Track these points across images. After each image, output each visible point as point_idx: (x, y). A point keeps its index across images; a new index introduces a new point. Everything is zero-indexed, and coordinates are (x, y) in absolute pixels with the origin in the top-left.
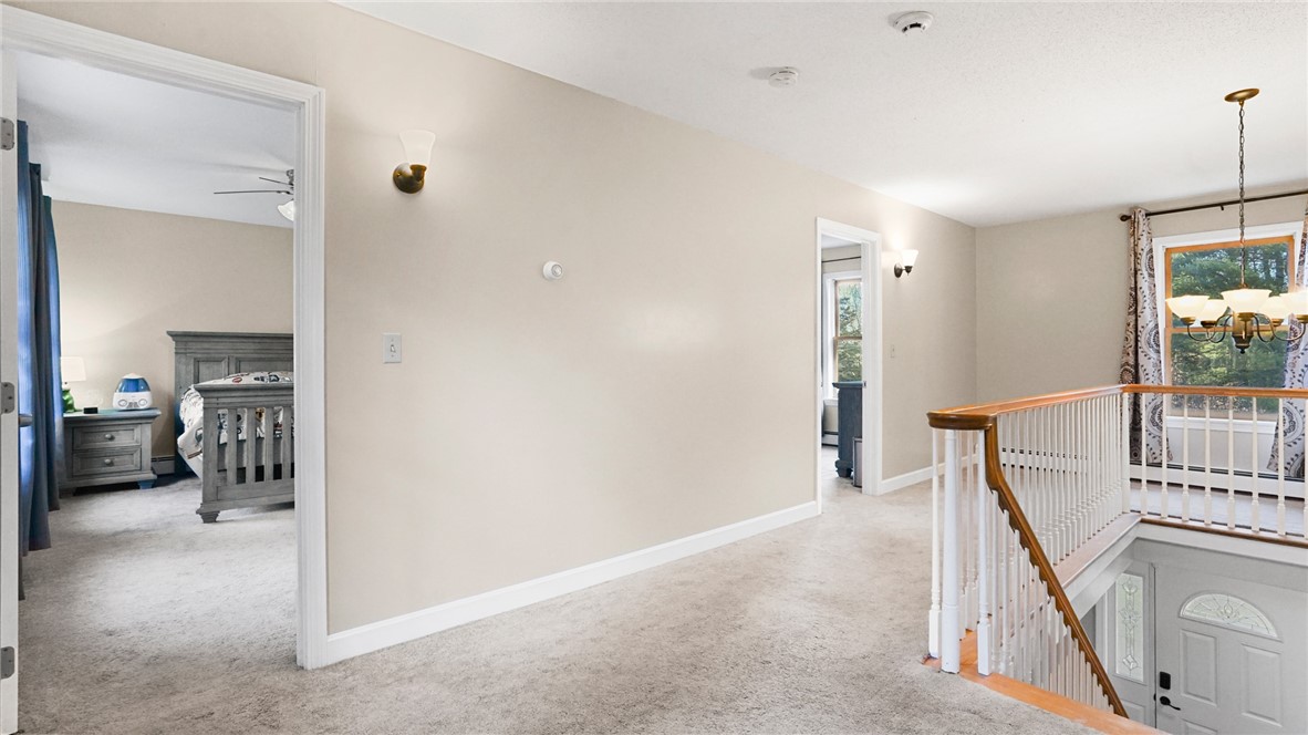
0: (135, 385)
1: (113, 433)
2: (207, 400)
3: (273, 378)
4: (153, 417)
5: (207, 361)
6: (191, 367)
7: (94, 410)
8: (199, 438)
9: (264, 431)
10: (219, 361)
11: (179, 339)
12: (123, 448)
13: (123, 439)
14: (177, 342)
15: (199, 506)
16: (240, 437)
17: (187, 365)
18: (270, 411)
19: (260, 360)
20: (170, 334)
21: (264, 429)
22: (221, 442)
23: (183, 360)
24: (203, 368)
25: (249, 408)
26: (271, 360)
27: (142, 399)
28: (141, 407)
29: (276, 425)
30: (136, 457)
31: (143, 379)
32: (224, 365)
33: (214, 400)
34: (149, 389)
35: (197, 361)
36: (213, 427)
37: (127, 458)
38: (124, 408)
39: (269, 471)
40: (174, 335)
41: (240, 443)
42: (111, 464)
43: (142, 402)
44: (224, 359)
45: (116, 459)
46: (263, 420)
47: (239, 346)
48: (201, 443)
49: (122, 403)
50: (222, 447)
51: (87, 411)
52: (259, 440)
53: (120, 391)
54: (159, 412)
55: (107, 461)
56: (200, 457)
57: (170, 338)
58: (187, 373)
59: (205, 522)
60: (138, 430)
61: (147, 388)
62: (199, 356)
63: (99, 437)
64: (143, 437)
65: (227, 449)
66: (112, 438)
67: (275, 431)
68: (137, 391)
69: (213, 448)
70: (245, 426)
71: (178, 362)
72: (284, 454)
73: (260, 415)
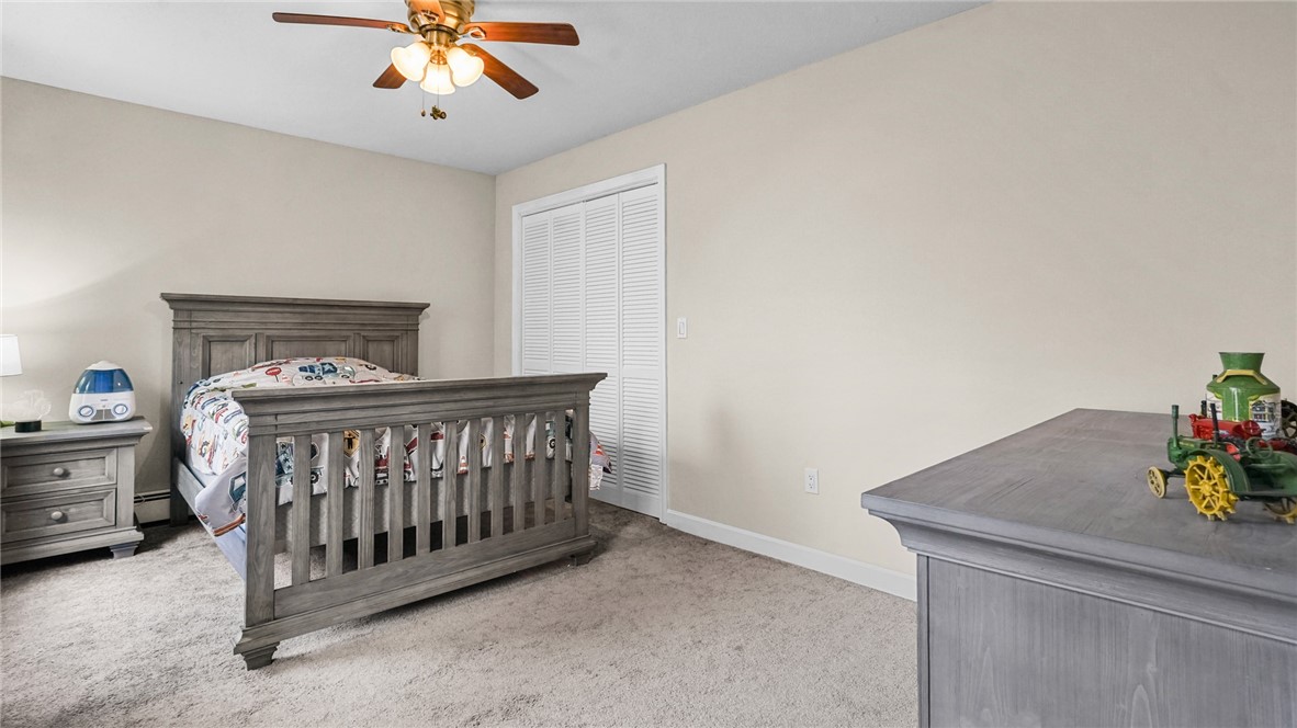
0: (108, 381)
1: (69, 466)
2: (256, 420)
3: (327, 367)
4: (139, 436)
5: (224, 340)
6: (199, 352)
7: (35, 426)
8: (236, 495)
9: (357, 474)
10: (242, 341)
11: (179, 306)
12: (83, 490)
13: (86, 474)
14: (176, 311)
15: (239, 637)
16: (317, 489)
17: (192, 347)
18: (369, 435)
19: (302, 339)
20: (165, 297)
21: (358, 473)
22: (282, 501)
23: (187, 340)
24: (218, 352)
25: (332, 433)
26: (318, 339)
27: (119, 403)
28: (118, 418)
29: (379, 461)
30: (109, 503)
31: (121, 371)
32: (248, 347)
33: (270, 420)
34: (130, 387)
35: (208, 341)
36: (267, 472)
37: (91, 507)
38: (89, 420)
39: (366, 550)
40: (171, 299)
41: (315, 499)
42: (64, 519)
43: (119, 410)
44: (249, 337)
45: (73, 510)
46: (356, 456)
47: (274, 318)
48: (244, 504)
49: (84, 412)
50: (282, 511)
51: (23, 427)
52: (349, 491)
53: (82, 391)
54: (146, 427)
55: (56, 514)
56: (241, 533)
57: (166, 305)
58: (192, 359)
59: (251, 667)
60: (111, 459)
61: (128, 385)
62: (211, 333)
63: (44, 472)
64: (122, 469)
65: (291, 513)
66: (66, 475)
67: (377, 472)
68: (111, 389)
69: (267, 513)
70: (324, 465)
71: (177, 343)
72: (392, 512)
73: (350, 443)
